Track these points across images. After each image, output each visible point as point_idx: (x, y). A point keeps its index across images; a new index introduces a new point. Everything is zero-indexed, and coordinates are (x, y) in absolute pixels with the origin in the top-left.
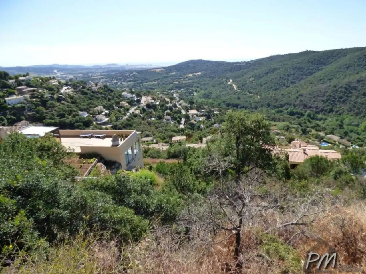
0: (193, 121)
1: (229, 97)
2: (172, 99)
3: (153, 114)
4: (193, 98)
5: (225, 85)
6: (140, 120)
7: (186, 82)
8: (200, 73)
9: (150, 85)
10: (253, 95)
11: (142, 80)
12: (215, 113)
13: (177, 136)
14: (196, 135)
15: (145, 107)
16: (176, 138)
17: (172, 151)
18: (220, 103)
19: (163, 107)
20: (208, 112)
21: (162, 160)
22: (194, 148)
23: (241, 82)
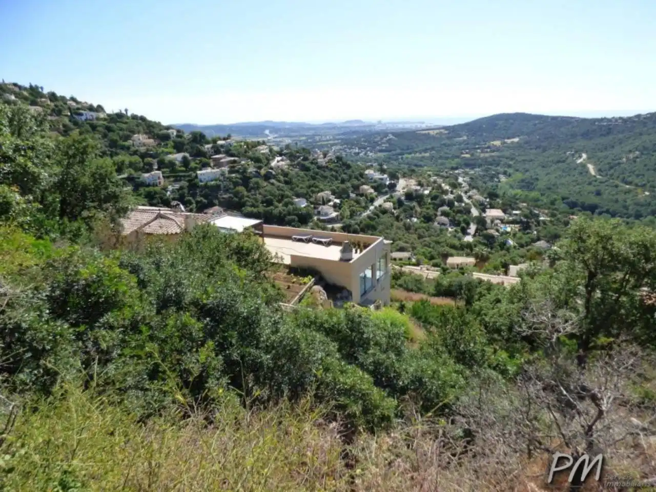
0: (492, 232)
1: (577, 188)
2: (455, 186)
3: (416, 211)
4: (497, 186)
5: (568, 164)
6: (392, 220)
7: (487, 155)
8: (516, 140)
9: (417, 158)
10: (632, 187)
11: (402, 149)
12: (542, 218)
13: (458, 255)
14: (497, 258)
15: (403, 198)
16: (454, 260)
17: (445, 282)
18: (555, 200)
19: (437, 199)
20: (526, 216)
21: (424, 297)
22: (489, 283)
23: (609, 160)
